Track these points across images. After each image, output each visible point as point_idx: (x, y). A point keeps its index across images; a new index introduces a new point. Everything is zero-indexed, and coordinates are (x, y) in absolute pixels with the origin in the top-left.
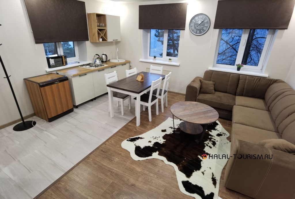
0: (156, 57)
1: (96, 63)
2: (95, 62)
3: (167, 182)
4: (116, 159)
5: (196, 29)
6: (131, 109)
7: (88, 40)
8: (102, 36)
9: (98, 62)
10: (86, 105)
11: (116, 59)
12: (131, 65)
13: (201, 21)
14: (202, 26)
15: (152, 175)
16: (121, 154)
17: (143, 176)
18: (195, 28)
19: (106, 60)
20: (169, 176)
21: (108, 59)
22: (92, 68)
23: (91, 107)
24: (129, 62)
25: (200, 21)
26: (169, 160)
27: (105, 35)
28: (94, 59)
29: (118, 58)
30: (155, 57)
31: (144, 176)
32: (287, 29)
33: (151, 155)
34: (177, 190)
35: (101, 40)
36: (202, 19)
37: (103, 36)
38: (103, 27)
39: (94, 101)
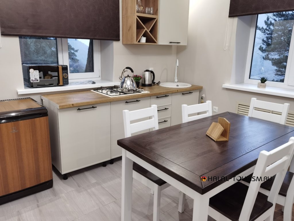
0: (266, 80)
1: (124, 85)
2: (123, 83)
6: (183, 213)
7: (119, 40)
8: (146, 30)
9: (129, 84)
11: (173, 81)
12: (203, 95)
19: (151, 83)
21: (156, 81)
22: (114, 95)
24: (200, 89)
27: (154, 30)
28: (121, 77)
29: (176, 80)
30: (263, 80)
35: (144, 40)
37: (148, 31)
38: (150, 14)
39: (109, 166)
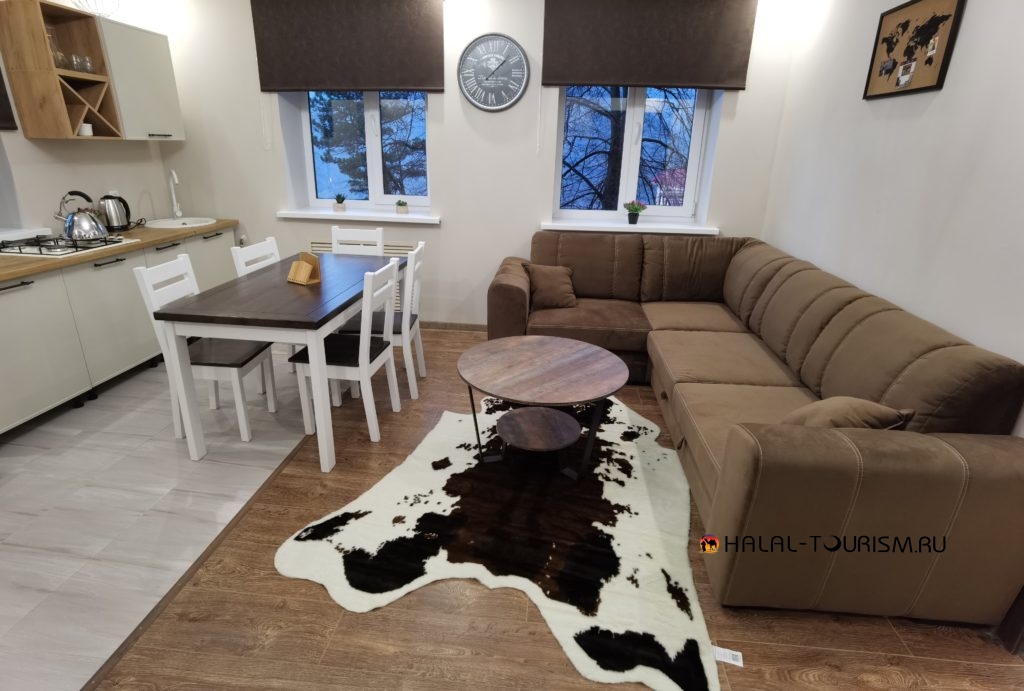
0: (343, 199)
1: (76, 232)
2: (71, 228)
3: (522, 660)
4: (268, 632)
5: (484, 89)
6: (277, 412)
7: (15, 128)
8: (89, 109)
9: (85, 227)
10: (48, 428)
11: (173, 216)
12: (243, 237)
13: (497, 59)
14: (503, 75)
15: (450, 652)
16: (284, 602)
17: (413, 670)
18: (479, 83)
19: (125, 223)
20: (517, 632)
21: (134, 218)
22: (60, 254)
23: (76, 432)
24: (234, 226)
25: (493, 60)
26: (498, 569)
27: (107, 106)
28: (60, 214)
29: (179, 214)
30: (340, 199)
31: (418, 669)
32: (744, 89)
33: (421, 572)
34: (570, 679)
35: (87, 130)
36: (500, 52)
37: (95, 111)
38: (87, 71)
39: (89, 404)
